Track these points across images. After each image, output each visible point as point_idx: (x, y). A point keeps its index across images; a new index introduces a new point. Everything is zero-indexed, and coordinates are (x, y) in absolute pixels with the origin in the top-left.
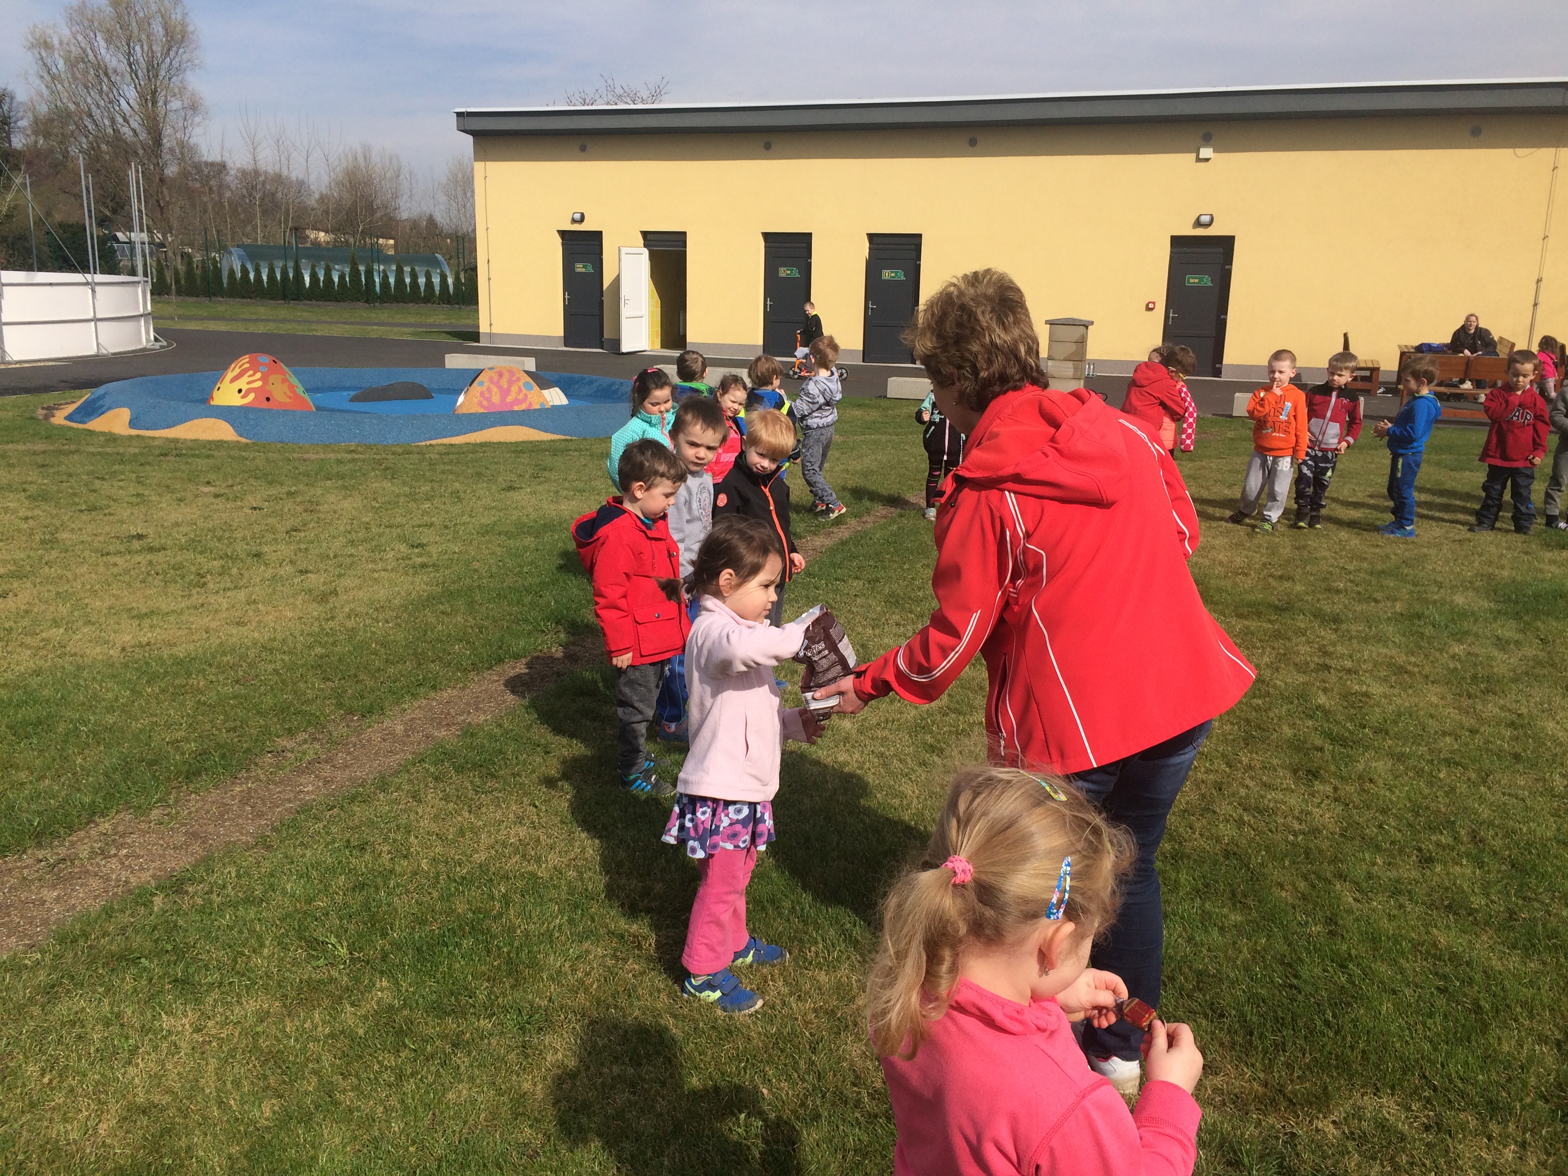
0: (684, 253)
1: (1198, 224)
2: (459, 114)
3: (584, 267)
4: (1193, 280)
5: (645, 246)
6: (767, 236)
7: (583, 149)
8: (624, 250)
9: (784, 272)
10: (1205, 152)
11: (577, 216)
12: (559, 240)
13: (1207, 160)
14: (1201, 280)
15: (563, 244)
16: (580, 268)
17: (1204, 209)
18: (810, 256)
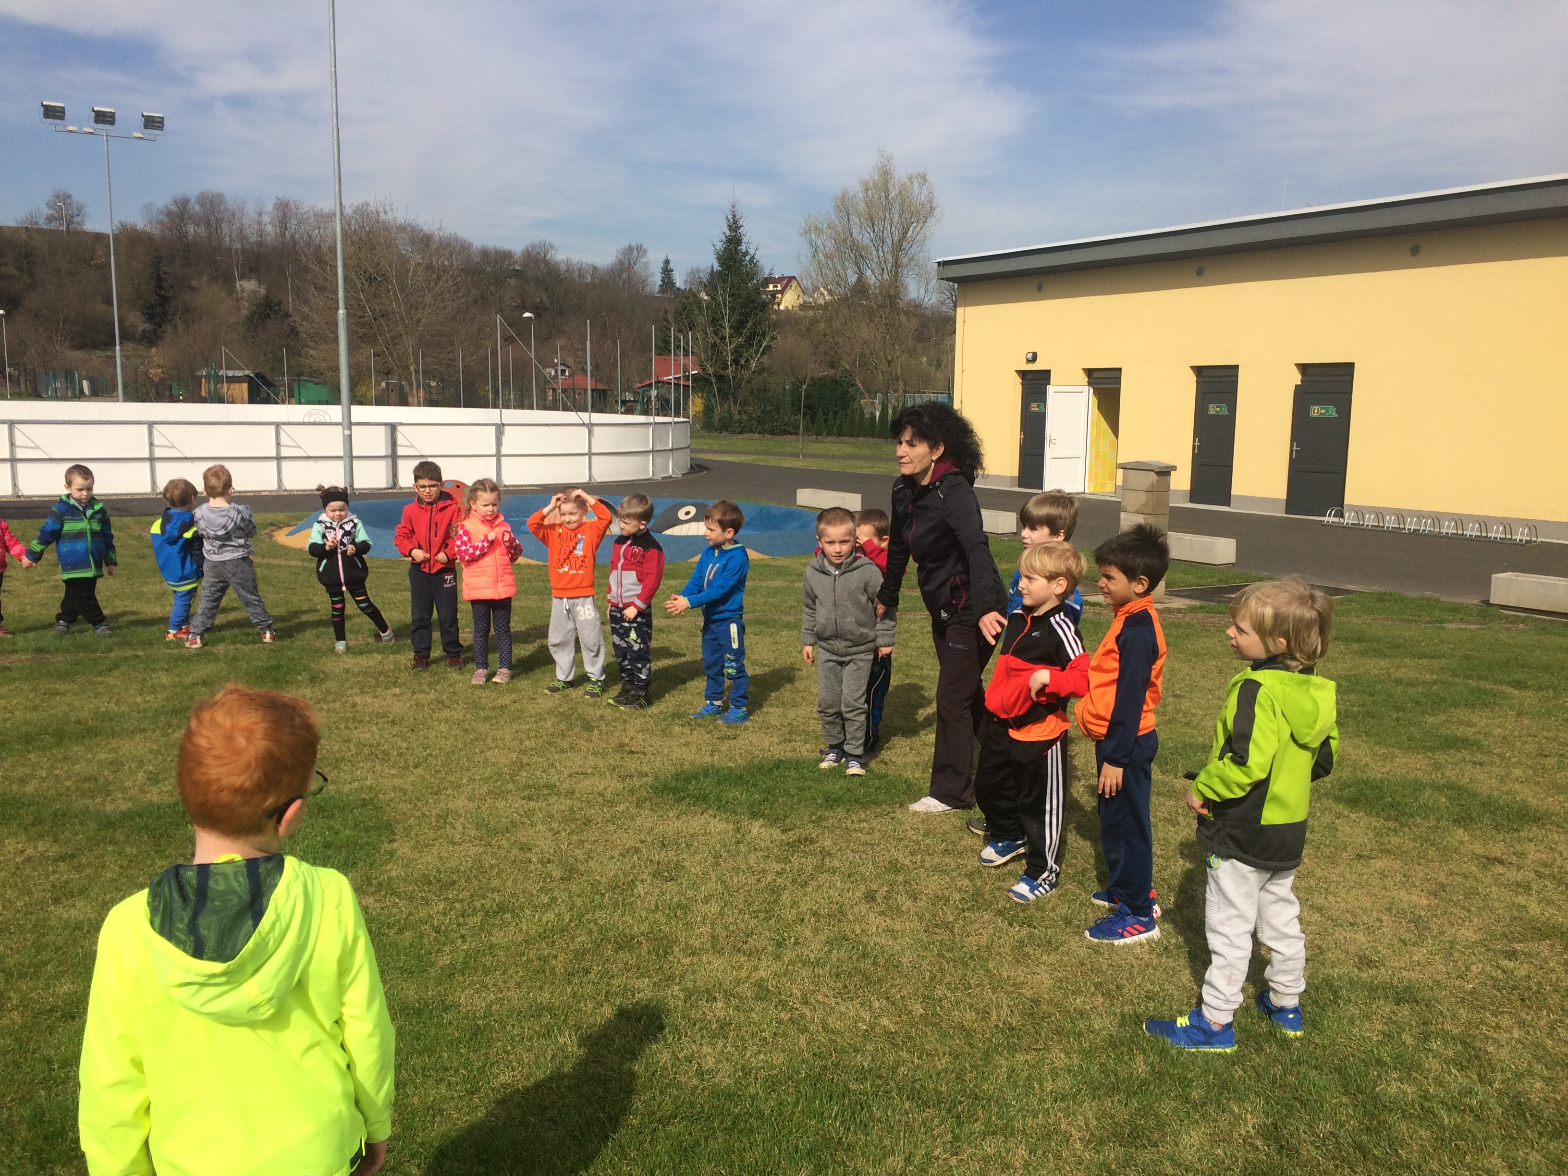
0: (1118, 390)
2: (939, 263)
3: (1035, 407)
5: (1090, 384)
6: (1199, 370)
7: (1040, 288)
9: (1213, 409)
11: (1030, 356)
12: (1018, 380)
15: (1022, 384)
16: (1032, 407)
18: (1235, 390)
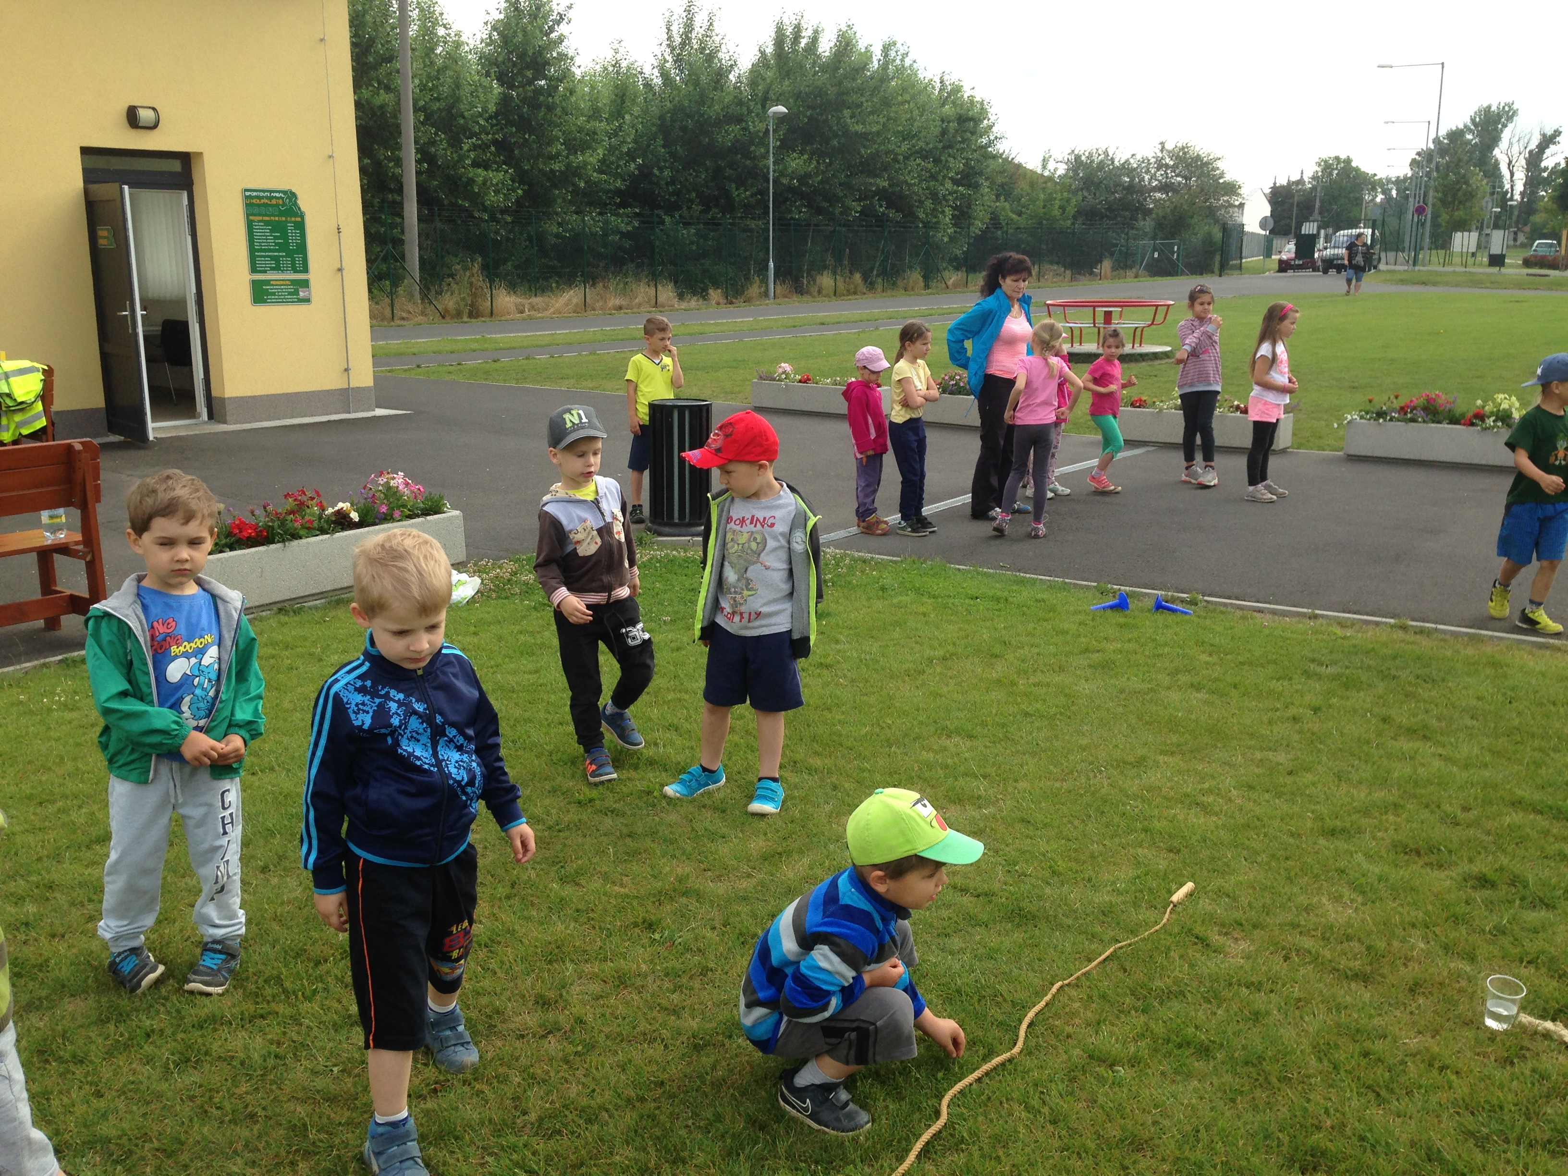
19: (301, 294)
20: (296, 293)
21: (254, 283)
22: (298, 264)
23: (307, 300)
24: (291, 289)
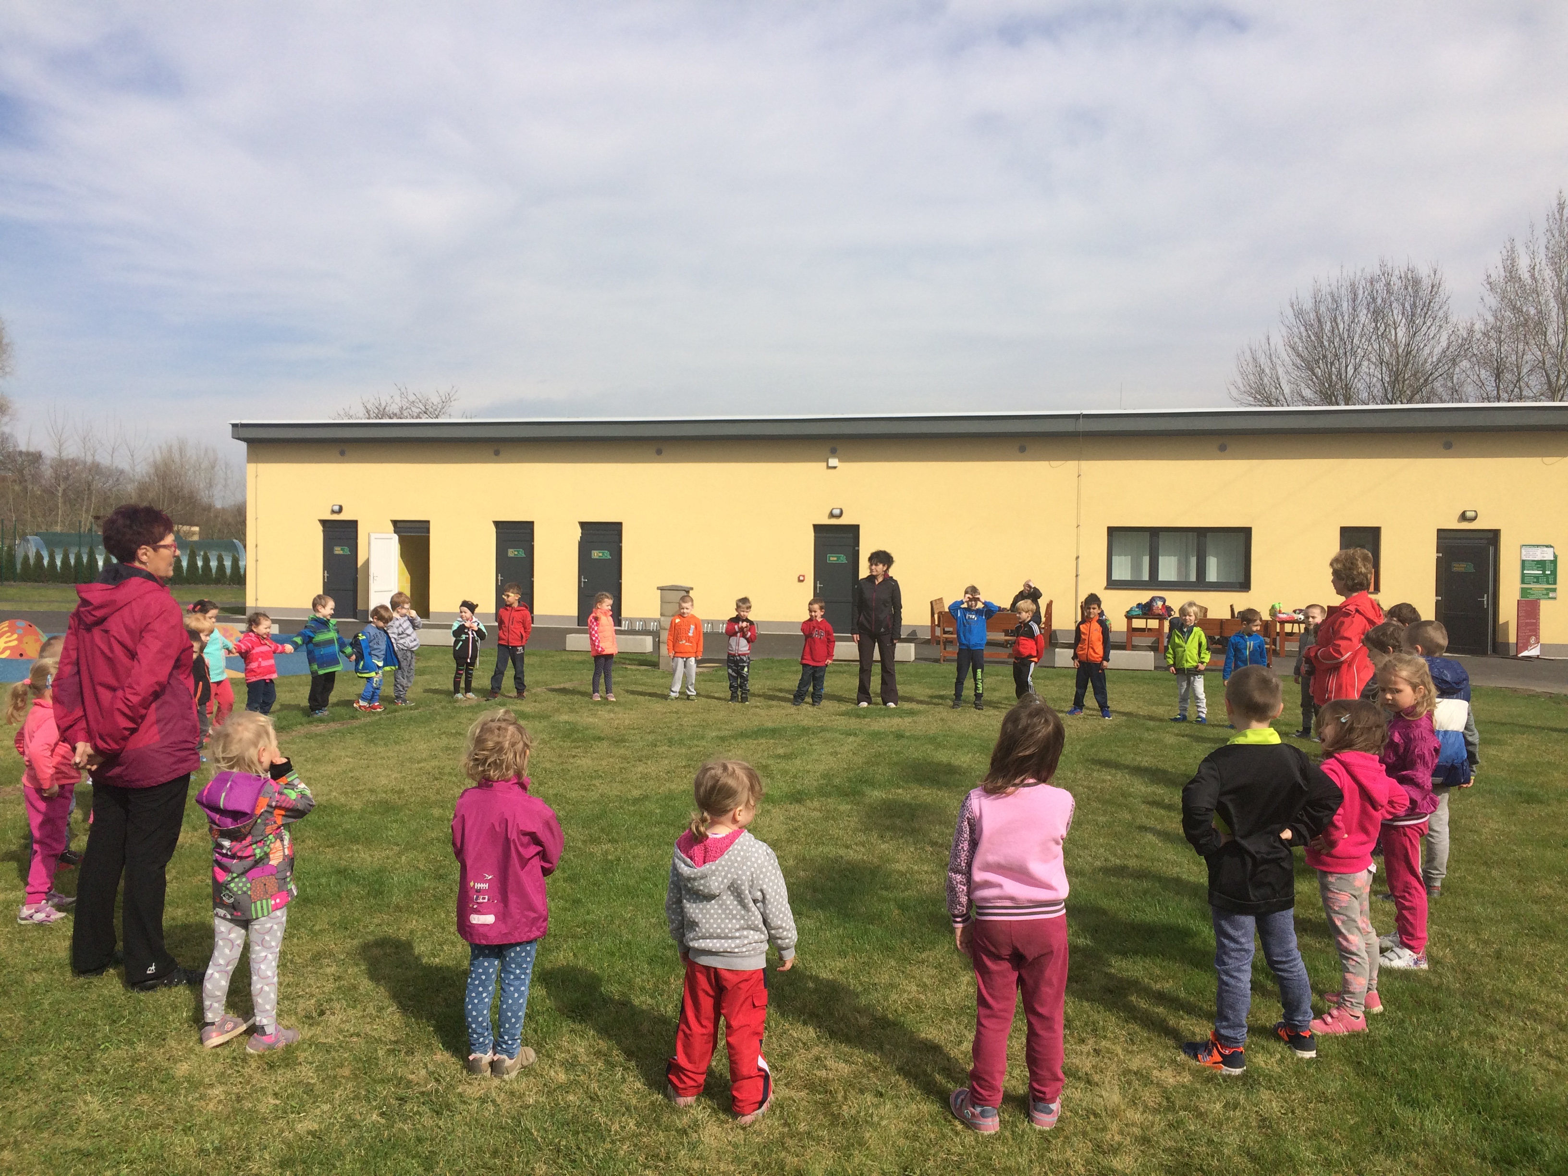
0: (429, 537)
1: (832, 515)
2: (234, 426)
3: (342, 550)
4: (833, 559)
5: (395, 532)
6: (497, 524)
7: (342, 453)
8: (373, 536)
9: (511, 553)
10: (833, 462)
11: (336, 508)
12: (320, 528)
13: (835, 468)
14: (838, 558)
15: (324, 531)
16: (338, 551)
17: (835, 505)
18: (532, 540)
19: (1551, 595)
20: (1548, 594)
21: (1522, 589)
22: (1551, 580)
23: (1555, 598)
24: (1545, 592)
